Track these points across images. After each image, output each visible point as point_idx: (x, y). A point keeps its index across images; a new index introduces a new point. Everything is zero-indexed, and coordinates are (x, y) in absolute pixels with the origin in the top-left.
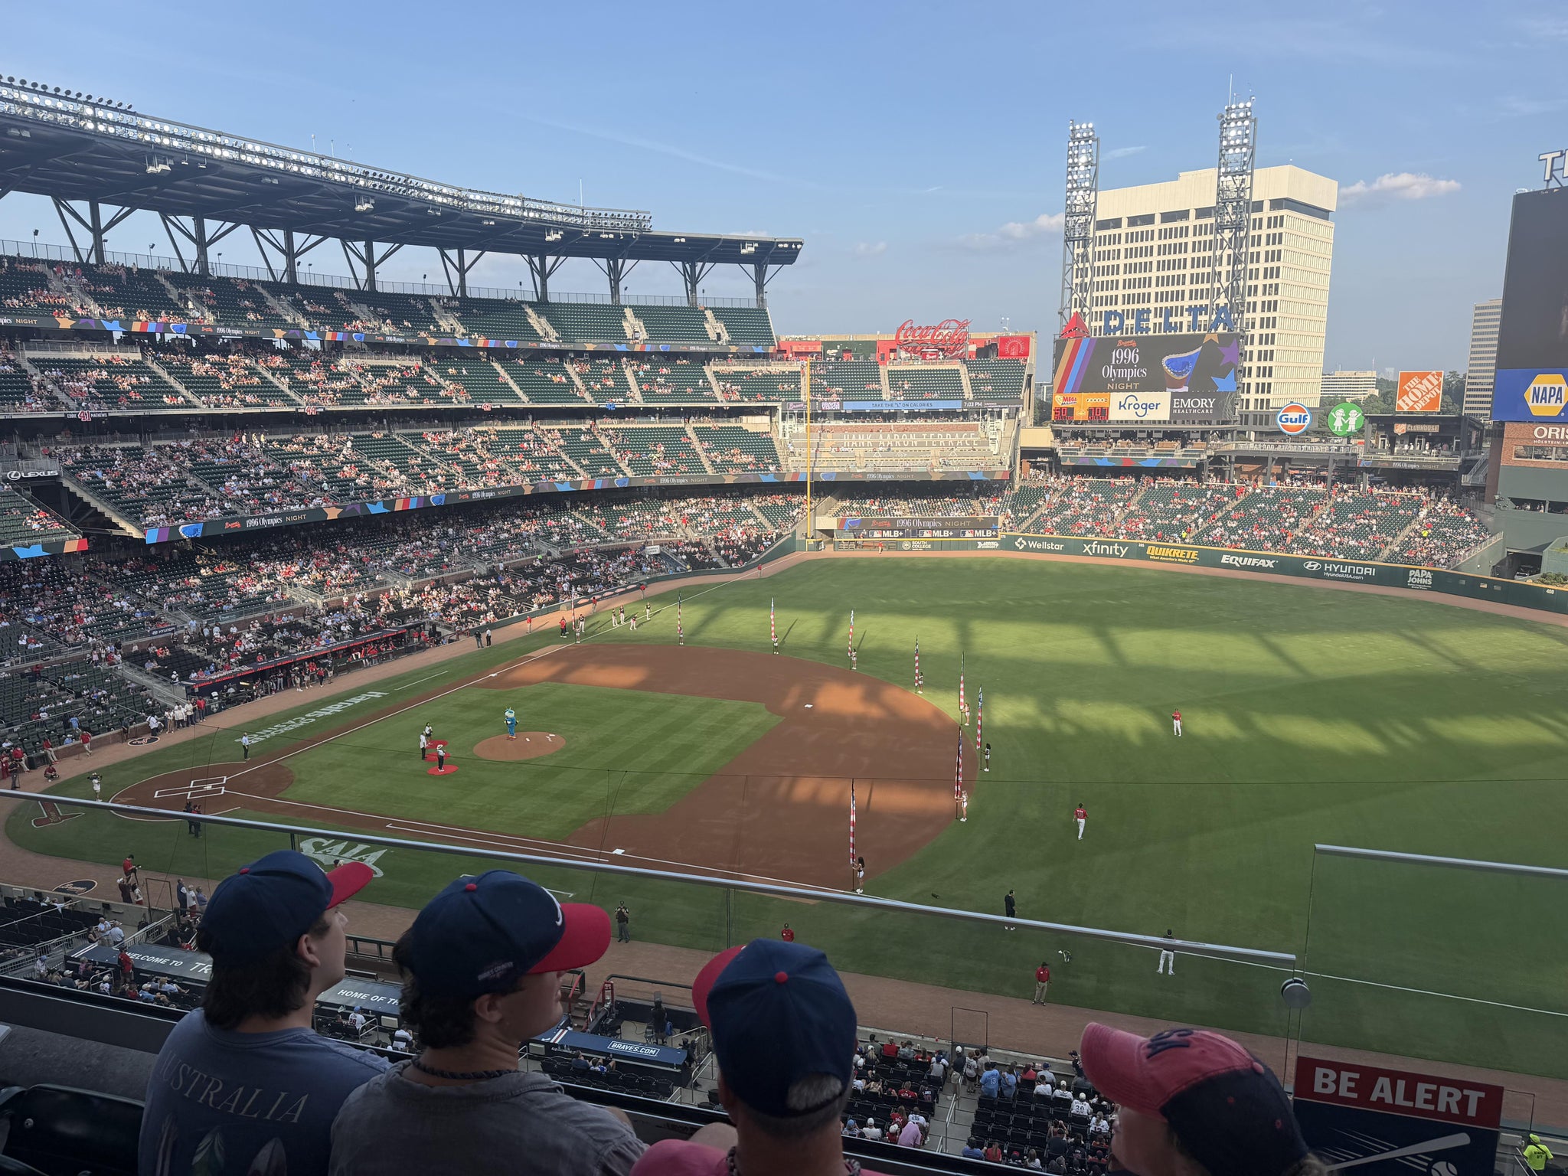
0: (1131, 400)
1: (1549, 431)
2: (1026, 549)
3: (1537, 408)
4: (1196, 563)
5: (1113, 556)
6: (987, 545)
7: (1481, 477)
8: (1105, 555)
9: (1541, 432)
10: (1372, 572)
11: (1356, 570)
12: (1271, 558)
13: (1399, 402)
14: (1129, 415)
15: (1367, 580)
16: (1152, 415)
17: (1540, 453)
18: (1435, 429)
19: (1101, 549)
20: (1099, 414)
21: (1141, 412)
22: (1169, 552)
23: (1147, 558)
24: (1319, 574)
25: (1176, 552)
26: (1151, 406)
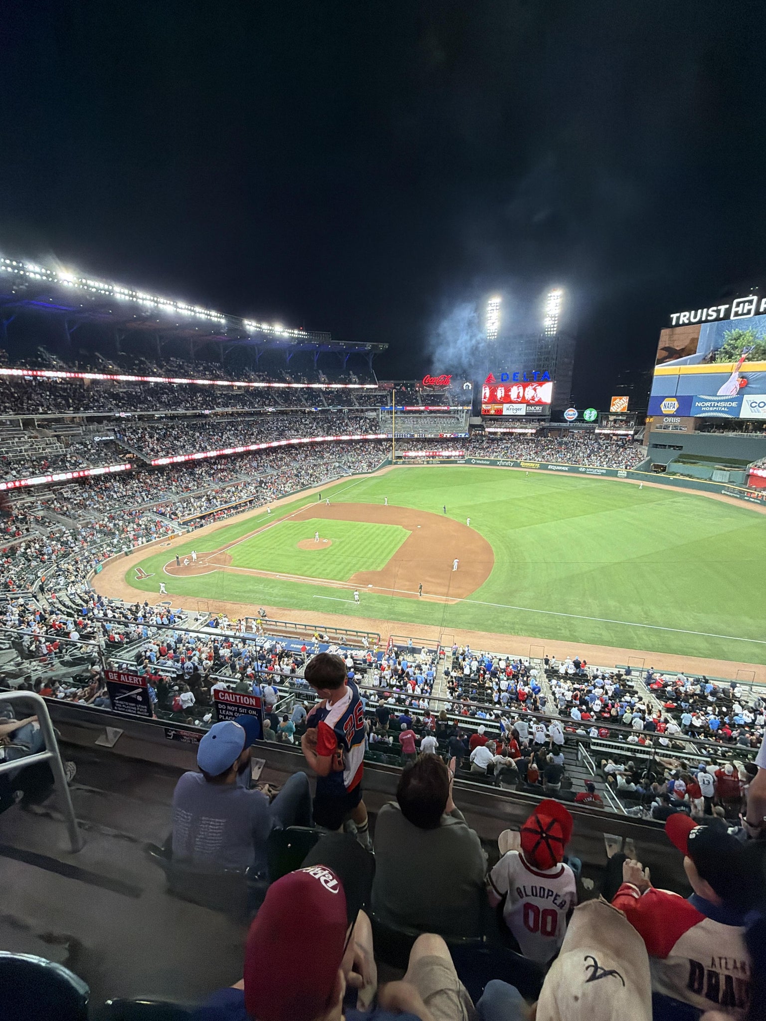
0: (511, 407)
1: (669, 419)
2: (476, 464)
3: (665, 410)
4: (539, 469)
5: (508, 466)
6: (461, 462)
7: (641, 436)
8: (505, 466)
9: (666, 420)
10: (604, 471)
11: (598, 471)
12: (566, 466)
13: (611, 408)
14: (510, 413)
15: (603, 474)
16: (519, 413)
17: (666, 427)
18: (625, 418)
19: (503, 463)
20: (499, 412)
21: (515, 411)
22: (529, 464)
23: (521, 467)
24: (584, 473)
25: (532, 464)
26: (518, 409)
